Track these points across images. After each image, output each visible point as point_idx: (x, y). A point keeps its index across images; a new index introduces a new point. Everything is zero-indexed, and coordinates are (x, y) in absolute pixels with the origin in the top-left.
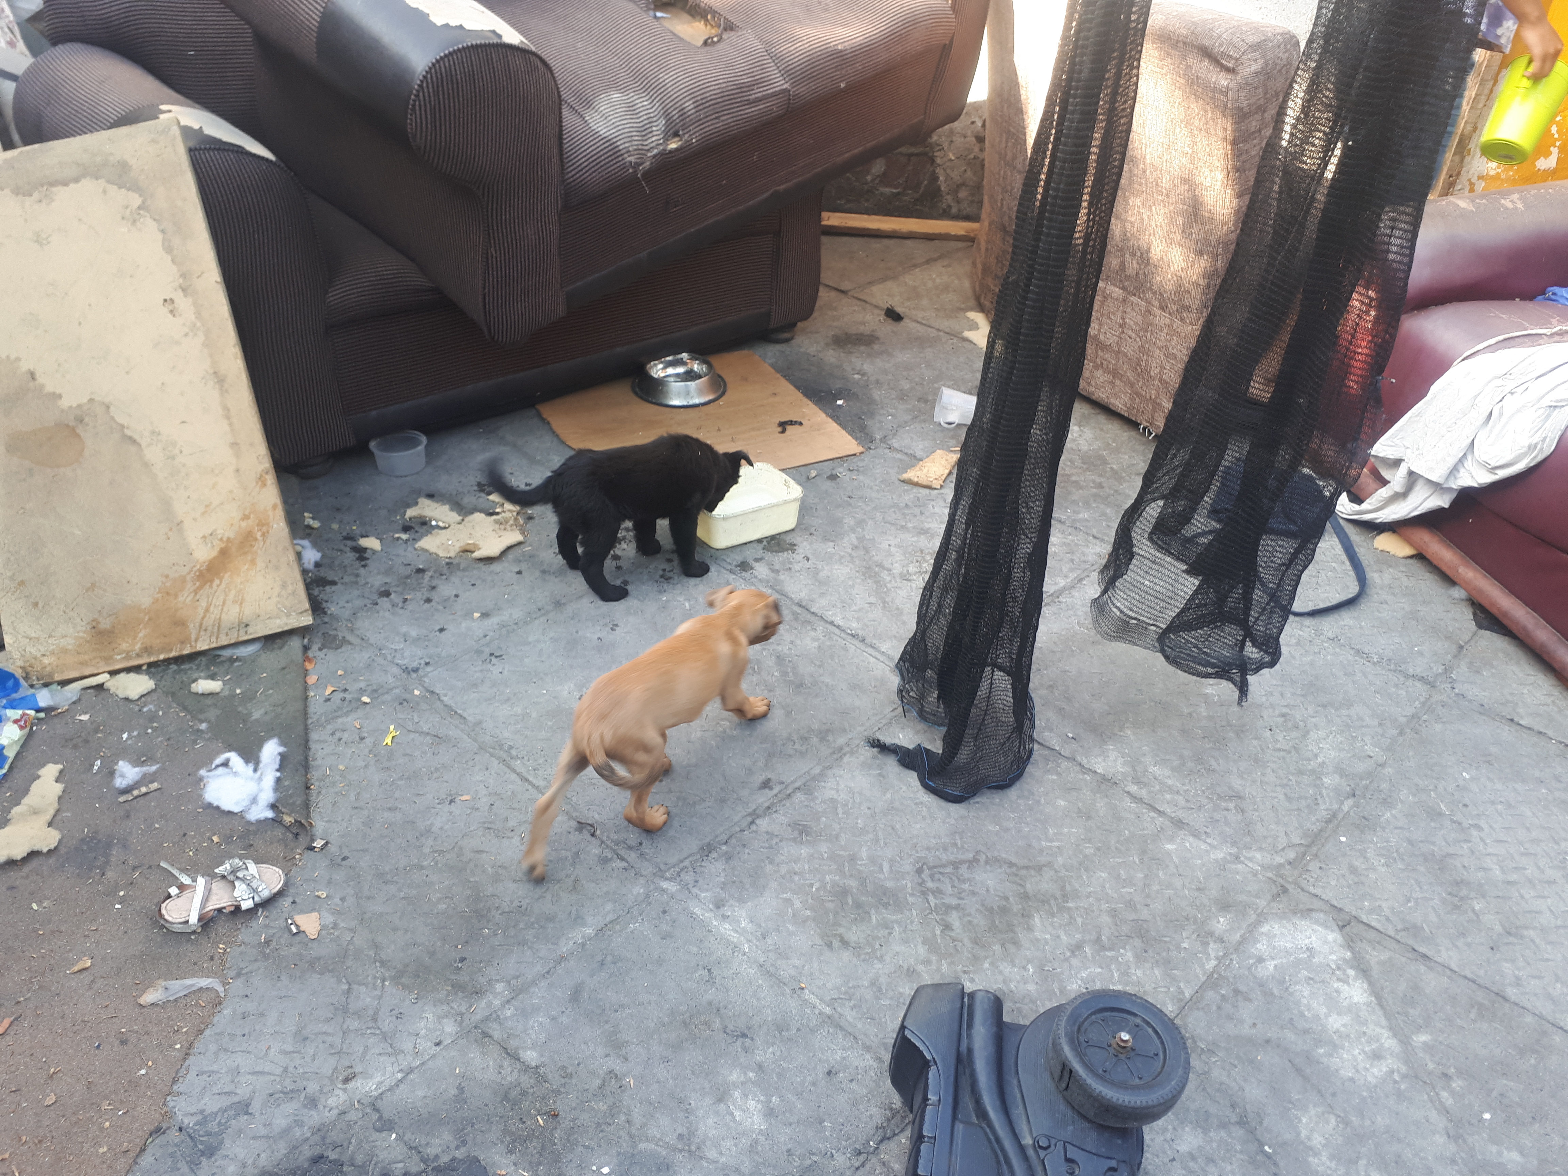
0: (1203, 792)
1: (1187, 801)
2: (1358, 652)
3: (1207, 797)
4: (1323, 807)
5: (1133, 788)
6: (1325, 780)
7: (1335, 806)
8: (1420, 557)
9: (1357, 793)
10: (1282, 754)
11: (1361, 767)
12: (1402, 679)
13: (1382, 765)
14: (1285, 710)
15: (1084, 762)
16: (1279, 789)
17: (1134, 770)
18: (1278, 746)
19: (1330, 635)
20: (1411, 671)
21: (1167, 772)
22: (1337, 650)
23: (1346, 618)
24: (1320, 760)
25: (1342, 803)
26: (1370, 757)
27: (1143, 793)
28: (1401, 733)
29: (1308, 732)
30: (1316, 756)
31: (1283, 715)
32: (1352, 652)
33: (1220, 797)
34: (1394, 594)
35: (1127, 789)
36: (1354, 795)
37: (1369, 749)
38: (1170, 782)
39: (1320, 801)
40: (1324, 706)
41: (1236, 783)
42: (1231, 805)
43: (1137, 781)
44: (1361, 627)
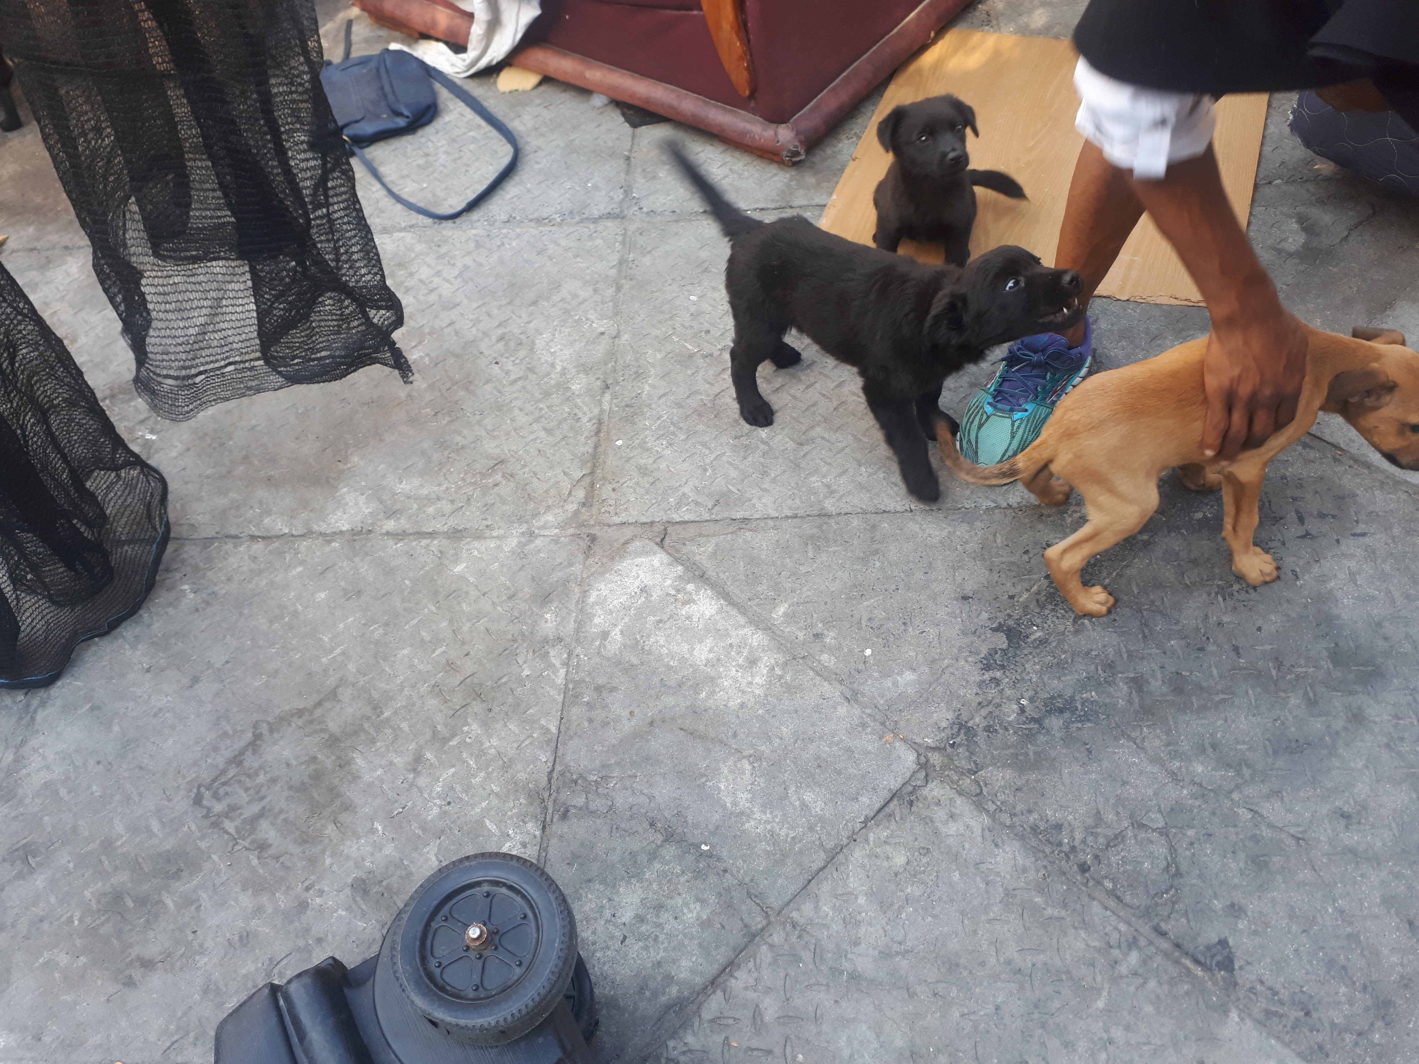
0: (463, 479)
1: (452, 502)
2: (539, 221)
3: (471, 484)
4: (585, 420)
5: (390, 525)
6: (573, 387)
7: (596, 411)
8: (547, 80)
9: (609, 382)
10: (520, 383)
11: (600, 350)
12: (592, 226)
13: (617, 336)
14: (500, 331)
15: (323, 527)
16: (535, 426)
17: (381, 502)
18: (513, 377)
19: (504, 217)
20: (596, 214)
21: (417, 482)
22: (518, 230)
23: (511, 190)
24: (559, 368)
25: (600, 403)
26: (603, 333)
27: (404, 523)
28: (619, 289)
29: (533, 343)
30: (553, 365)
31: (501, 338)
32: (533, 224)
33: (483, 475)
34: (543, 135)
35: (384, 531)
36: (608, 387)
37: (599, 326)
38: (425, 491)
39: (580, 415)
40: (535, 303)
41: (490, 447)
42: (498, 477)
43: (391, 514)
44: (529, 191)
